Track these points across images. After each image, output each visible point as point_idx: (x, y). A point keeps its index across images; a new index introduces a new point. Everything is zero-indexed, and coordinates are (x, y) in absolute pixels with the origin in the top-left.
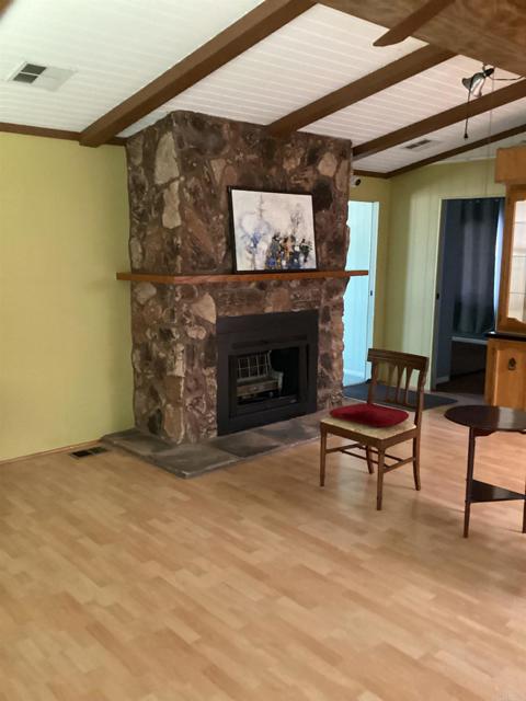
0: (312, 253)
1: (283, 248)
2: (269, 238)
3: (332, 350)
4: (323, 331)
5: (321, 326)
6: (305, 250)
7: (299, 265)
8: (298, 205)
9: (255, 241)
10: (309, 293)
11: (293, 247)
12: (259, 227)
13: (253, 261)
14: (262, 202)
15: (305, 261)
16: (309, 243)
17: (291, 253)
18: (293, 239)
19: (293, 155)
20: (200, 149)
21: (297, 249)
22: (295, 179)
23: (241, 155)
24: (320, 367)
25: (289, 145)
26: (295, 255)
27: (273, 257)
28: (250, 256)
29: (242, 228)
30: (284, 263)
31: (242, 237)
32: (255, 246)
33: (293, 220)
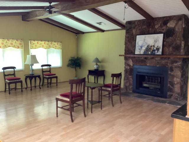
0: (161, 50)
1: (150, 49)
2: (146, 46)
3: (174, 81)
4: (170, 74)
5: (169, 72)
6: (158, 49)
7: (155, 53)
8: (158, 37)
9: (141, 47)
10: (163, 62)
11: (154, 48)
12: (143, 44)
13: (140, 52)
14: (145, 37)
15: (157, 52)
16: (160, 47)
17: (152, 50)
18: (154, 46)
19: (157, 24)
20: (130, 28)
21: (155, 49)
22: (159, 30)
23: (141, 27)
24: (169, 85)
25: (156, 22)
26: (154, 50)
27: (146, 51)
28: (139, 51)
29: (138, 44)
30: (150, 53)
31: (138, 46)
32: (141, 48)
33: (155, 41)
